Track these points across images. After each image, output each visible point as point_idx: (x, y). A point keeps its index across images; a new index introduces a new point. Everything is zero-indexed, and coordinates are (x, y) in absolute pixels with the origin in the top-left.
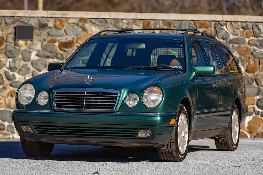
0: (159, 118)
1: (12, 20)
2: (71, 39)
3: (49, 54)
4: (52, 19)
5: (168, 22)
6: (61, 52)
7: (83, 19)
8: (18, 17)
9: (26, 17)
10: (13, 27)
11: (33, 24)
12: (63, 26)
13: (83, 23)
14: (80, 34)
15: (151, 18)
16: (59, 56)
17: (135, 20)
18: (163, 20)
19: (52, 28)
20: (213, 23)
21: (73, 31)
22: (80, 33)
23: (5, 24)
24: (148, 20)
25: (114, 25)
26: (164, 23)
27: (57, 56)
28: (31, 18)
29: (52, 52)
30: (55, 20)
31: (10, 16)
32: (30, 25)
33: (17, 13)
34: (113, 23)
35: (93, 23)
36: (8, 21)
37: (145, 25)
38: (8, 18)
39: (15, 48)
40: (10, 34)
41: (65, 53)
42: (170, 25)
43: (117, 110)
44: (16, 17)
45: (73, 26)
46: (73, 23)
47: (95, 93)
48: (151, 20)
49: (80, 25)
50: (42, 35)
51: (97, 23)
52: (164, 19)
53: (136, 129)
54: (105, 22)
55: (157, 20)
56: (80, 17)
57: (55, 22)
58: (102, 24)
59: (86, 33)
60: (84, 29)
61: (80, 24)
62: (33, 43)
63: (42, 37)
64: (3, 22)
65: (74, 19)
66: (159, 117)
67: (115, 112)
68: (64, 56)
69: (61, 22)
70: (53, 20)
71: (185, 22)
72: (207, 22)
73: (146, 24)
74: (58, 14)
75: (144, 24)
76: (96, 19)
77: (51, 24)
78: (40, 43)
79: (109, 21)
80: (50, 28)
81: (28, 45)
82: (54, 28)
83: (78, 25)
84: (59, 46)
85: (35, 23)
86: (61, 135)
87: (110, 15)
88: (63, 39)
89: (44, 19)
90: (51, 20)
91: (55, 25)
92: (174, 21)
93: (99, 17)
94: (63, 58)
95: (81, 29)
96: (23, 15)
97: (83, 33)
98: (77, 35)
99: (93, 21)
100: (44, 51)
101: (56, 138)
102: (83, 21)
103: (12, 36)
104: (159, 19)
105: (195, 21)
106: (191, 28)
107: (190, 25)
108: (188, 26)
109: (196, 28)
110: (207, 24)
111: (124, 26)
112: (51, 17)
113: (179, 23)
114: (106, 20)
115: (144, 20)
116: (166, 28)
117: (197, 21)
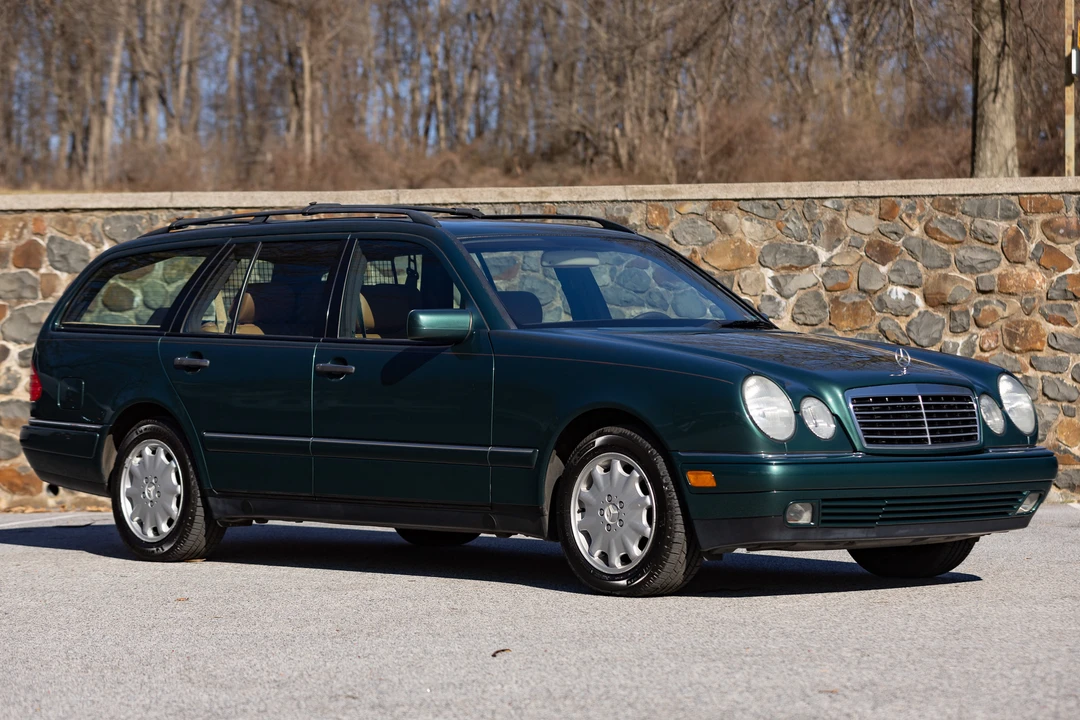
3: (629, 296)
4: (640, 204)
6: (662, 289)
7: (720, 202)
8: (552, 202)
9: (572, 202)
12: (668, 223)
13: (719, 214)
14: (711, 241)
15: (900, 194)
16: (656, 299)
17: (855, 200)
18: (933, 196)
19: (638, 229)
20: (1074, 197)
21: (693, 235)
22: (712, 237)
24: (893, 199)
25: (800, 215)
26: (936, 204)
27: (650, 300)
28: (588, 205)
29: (637, 292)
30: (647, 208)
31: (532, 203)
33: (549, 194)
34: (799, 209)
35: (747, 212)
37: (883, 211)
38: (529, 207)
39: (546, 282)
41: (671, 292)
42: (953, 207)
44: (547, 204)
45: (694, 222)
46: (693, 213)
48: (901, 197)
49: (711, 219)
51: (755, 211)
52: (933, 193)
54: (776, 206)
55: (916, 196)
56: (710, 197)
57: (647, 212)
58: (770, 213)
59: (727, 238)
60: (723, 228)
61: (712, 215)
65: (697, 203)
68: (669, 301)
70: (642, 207)
71: (993, 198)
72: (1055, 197)
73: (885, 208)
74: (654, 192)
75: (881, 209)
76: (753, 199)
77: (635, 218)
79: (786, 204)
82: (645, 228)
83: (707, 218)
87: (789, 189)
89: (618, 206)
90: (637, 208)
91: (647, 219)
92: (962, 199)
93: (760, 197)
95: (714, 228)
96: (566, 198)
97: (720, 238)
98: (704, 244)
99: (746, 206)
100: (618, 287)
102: (718, 207)
104: (920, 194)
105: (1022, 194)
106: (1011, 214)
107: (1009, 205)
108: (1002, 209)
109: (1026, 213)
110: (1057, 201)
111: (828, 216)
112: (635, 201)
113: (977, 203)
114: (779, 202)
115: (879, 197)
116: (940, 215)
117: (1027, 193)
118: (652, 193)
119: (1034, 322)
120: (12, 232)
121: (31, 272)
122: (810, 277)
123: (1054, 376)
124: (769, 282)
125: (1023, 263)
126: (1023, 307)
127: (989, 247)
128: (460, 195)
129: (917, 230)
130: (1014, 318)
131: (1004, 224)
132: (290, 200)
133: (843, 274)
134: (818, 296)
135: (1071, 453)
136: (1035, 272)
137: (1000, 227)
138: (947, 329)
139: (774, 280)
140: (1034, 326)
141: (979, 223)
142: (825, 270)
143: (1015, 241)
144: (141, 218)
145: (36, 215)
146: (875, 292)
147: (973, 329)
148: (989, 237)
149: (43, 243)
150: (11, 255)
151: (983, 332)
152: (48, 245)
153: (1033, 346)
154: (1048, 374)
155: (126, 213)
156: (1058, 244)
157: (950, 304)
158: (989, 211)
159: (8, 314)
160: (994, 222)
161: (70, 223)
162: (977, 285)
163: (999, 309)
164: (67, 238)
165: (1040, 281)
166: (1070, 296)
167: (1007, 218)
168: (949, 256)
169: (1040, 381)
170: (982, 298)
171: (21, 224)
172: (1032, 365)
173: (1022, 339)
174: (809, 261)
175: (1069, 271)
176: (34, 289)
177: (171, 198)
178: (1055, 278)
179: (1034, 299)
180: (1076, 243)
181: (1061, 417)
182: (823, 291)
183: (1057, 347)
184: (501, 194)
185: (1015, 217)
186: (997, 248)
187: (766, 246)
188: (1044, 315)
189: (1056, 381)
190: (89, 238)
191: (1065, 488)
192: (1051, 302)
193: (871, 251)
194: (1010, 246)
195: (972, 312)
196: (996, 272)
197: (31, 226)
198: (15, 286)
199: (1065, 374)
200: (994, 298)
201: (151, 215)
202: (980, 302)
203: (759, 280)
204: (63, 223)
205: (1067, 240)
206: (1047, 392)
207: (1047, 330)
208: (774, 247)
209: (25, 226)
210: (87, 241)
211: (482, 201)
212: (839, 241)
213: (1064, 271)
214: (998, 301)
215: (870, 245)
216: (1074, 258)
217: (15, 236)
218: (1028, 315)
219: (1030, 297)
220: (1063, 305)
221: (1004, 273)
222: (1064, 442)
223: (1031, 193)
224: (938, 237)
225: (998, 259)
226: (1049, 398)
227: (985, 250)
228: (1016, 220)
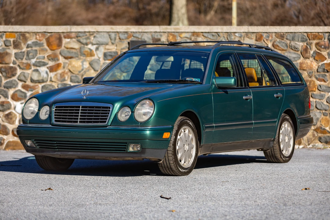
0: (148, 132)
1: (126, 35)
4: (165, 33)
5: (281, 34)
7: (196, 33)
8: (131, 32)
9: (139, 32)
10: (127, 43)
11: (146, 39)
12: (176, 40)
13: (196, 37)
15: (263, 31)
17: (247, 33)
18: (276, 33)
20: (327, 34)
23: (119, 40)
24: (261, 33)
25: (226, 39)
26: (277, 35)
28: (145, 33)
30: (168, 34)
31: (124, 32)
32: (144, 40)
33: (130, 29)
34: (226, 36)
35: (206, 37)
36: (122, 36)
37: (257, 38)
38: (122, 34)
39: (130, 63)
40: (124, 48)
42: (283, 37)
43: (109, 124)
44: (129, 33)
46: (186, 37)
47: (90, 107)
48: (264, 33)
51: (209, 37)
52: (276, 31)
53: (126, 143)
54: (217, 35)
55: (269, 33)
56: (192, 31)
57: (168, 36)
58: (215, 38)
61: (193, 38)
64: (118, 38)
65: (187, 33)
66: (149, 130)
67: (107, 126)
69: (174, 36)
70: (166, 34)
71: (298, 34)
72: (320, 34)
73: (258, 37)
74: (171, 29)
75: (256, 37)
76: (209, 32)
77: (163, 39)
79: (221, 34)
80: (163, 42)
82: (167, 42)
83: (191, 39)
85: (148, 38)
86: (59, 150)
87: (222, 29)
89: (157, 34)
90: (164, 35)
91: (168, 39)
92: (286, 34)
93: (211, 31)
96: (137, 31)
99: (205, 34)
101: (55, 152)
102: (195, 35)
104: (271, 32)
105: (308, 32)
106: (304, 40)
107: (303, 37)
108: (301, 38)
109: (310, 40)
111: (237, 39)
112: (163, 32)
113: (292, 35)
114: (219, 34)
115: (256, 33)
116: (278, 40)
117: (310, 33)
118: (170, 29)
119: (313, 81)
123: (320, 101)
125: (309, 58)
126: (309, 75)
127: (296, 52)
128: (95, 28)
129: (270, 45)
130: (305, 79)
131: (301, 44)
132: (28, 29)
135: (326, 130)
136: (313, 62)
137: (300, 45)
140: (313, 82)
141: (293, 43)
143: (306, 50)
148: (296, 49)
153: (313, 90)
154: (318, 100)
156: (321, 51)
157: (282, 74)
158: (296, 38)
160: (298, 43)
165: (315, 65)
166: (326, 71)
167: (303, 41)
169: (315, 103)
173: (308, 87)
175: (325, 62)
178: (320, 64)
179: (313, 72)
180: (328, 51)
181: (322, 116)
183: (321, 90)
184: (112, 28)
185: (305, 41)
186: (299, 53)
188: (316, 78)
189: (322, 104)
191: (324, 142)
192: (319, 73)
194: (304, 52)
196: (299, 61)
199: (324, 100)
205: (325, 50)
206: (318, 106)
207: (317, 84)
211: (104, 31)
213: (323, 61)
216: (327, 57)
218: (311, 77)
219: (311, 71)
220: (323, 74)
221: (302, 62)
222: (324, 125)
223: (312, 33)
224: (278, 48)
225: (299, 57)
226: (318, 109)
227: (295, 53)
228: (306, 42)
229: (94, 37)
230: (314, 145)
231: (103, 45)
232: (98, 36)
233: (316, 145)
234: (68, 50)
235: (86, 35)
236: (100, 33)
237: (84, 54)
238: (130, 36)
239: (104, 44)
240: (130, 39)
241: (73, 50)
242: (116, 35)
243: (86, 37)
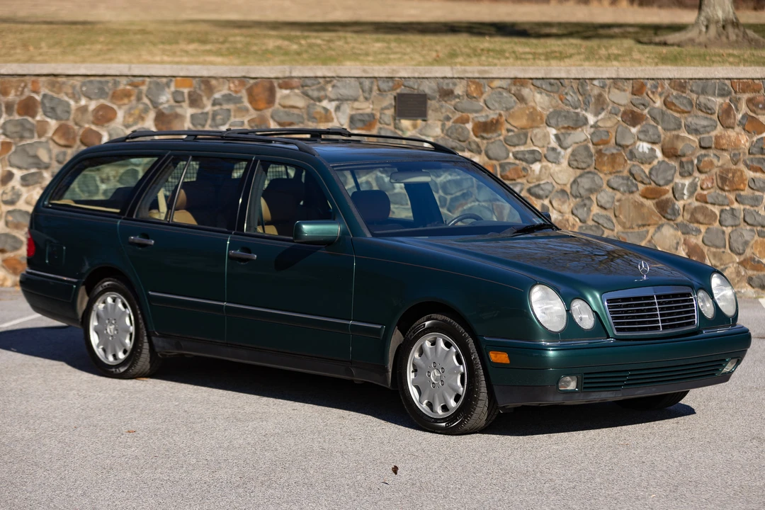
1: (391, 84)
2: (495, 117)
3: (455, 144)
4: (462, 80)
5: (681, 82)
6: (477, 140)
7: (519, 80)
8: (400, 78)
9: (414, 78)
10: (393, 97)
11: (427, 91)
12: (482, 94)
13: (519, 88)
14: (513, 107)
15: (647, 77)
16: (474, 146)
17: (616, 81)
18: (670, 79)
19: (461, 98)
21: (500, 102)
22: (513, 104)
23: (378, 92)
24: (642, 80)
25: (576, 90)
26: (673, 84)
27: (469, 147)
28: (426, 80)
29: (460, 141)
30: (468, 83)
31: (387, 78)
32: (422, 93)
33: (398, 72)
34: (575, 86)
35: (538, 87)
36: (384, 86)
37: (635, 89)
38: (384, 81)
39: (396, 132)
40: (386, 108)
41: (485, 141)
42: (685, 87)
44: (397, 79)
45: (500, 93)
46: (500, 87)
48: (648, 79)
49: (513, 92)
50: (443, 110)
51: (544, 87)
52: (671, 77)
54: (559, 84)
55: (658, 79)
56: (512, 76)
57: (468, 85)
58: (555, 88)
59: (523, 105)
60: (521, 99)
61: (514, 89)
62: (427, 124)
63: (442, 113)
64: (375, 88)
65: (503, 80)
68: (483, 148)
69: (479, 86)
70: (464, 82)
71: (713, 81)
72: (757, 81)
73: (636, 86)
74: (473, 72)
75: (633, 87)
76: (543, 79)
77: (459, 90)
78: (439, 123)
79: (566, 82)
80: (458, 97)
81: (419, 127)
82: (465, 97)
83: (510, 91)
84: (473, 130)
85: (430, 88)
87: (569, 72)
88: (482, 116)
89: (447, 81)
90: (460, 82)
91: (467, 91)
92: (691, 81)
93: (548, 76)
94: (481, 151)
95: (514, 98)
96: (410, 75)
97: (519, 105)
98: (507, 109)
99: (538, 83)
100: (447, 137)
102: (518, 84)
103: (391, 112)
104: (661, 77)
105: (733, 79)
106: (725, 93)
107: (724, 87)
108: (719, 89)
109: (736, 92)
110: (757, 84)
111: (596, 92)
112: (459, 78)
113: (701, 85)
114: (562, 81)
115: (632, 79)
116: (675, 93)
117: (737, 79)
118: (471, 72)
119: (739, 170)
120: (17, 90)
121: (30, 119)
122: (583, 134)
123: (752, 209)
124: (553, 138)
125: (733, 128)
126: (732, 159)
127: (709, 116)
128: (335, 71)
129: (659, 103)
130: (725, 167)
131: (719, 100)
132: (214, 71)
133: (606, 133)
134: (587, 148)
135: (762, 263)
136: (741, 134)
137: (717, 102)
138: (678, 174)
139: (557, 136)
140: (739, 173)
141: (702, 99)
142: (592, 130)
143: (727, 112)
144: (107, 82)
145: (34, 78)
146: (627, 146)
147: (696, 174)
148: (709, 109)
149: (38, 98)
150: (16, 107)
151: (703, 176)
152: (42, 99)
153: (738, 187)
154: (748, 207)
155: (98, 79)
156: (757, 115)
157: (680, 156)
158: (710, 90)
159: (13, 148)
160: (713, 99)
161: (57, 85)
162: (700, 143)
163: (715, 161)
164: (55, 95)
165: (745, 141)
167: (722, 95)
168: (681, 122)
169: (742, 212)
170: (703, 152)
171: (22, 85)
172: (736, 200)
173: (730, 182)
174: (581, 123)
176: (31, 131)
177: (130, 69)
178: (755, 139)
179: (740, 154)
181: (756, 237)
182: (590, 145)
183: (755, 188)
184: (365, 70)
185: (727, 95)
186: (715, 117)
187: (551, 113)
188: (747, 166)
189: (755, 214)
190: (71, 95)
191: (756, 286)
192: (752, 156)
193: (625, 117)
194: (724, 115)
195: (696, 162)
196: (713, 134)
197: (30, 86)
198: (18, 129)
199: (760, 207)
200: (711, 152)
201: (115, 81)
202: (701, 155)
203: (546, 136)
204: (52, 85)
205: (764, 112)
206: (747, 219)
207: (748, 176)
208: (557, 113)
209: (25, 86)
210: (70, 98)
211: (350, 74)
212: (603, 109)
213: (761, 134)
214: (715, 155)
215: (625, 113)
217: (18, 93)
218: (736, 164)
219: (737, 152)
220: (760, 158)
221: (719, 135)
222: (758, 255)
223: (740, 79)
224: (673, 108)
225: (715, 124)
226: (748, 224)
227: (707, 118)
228: (729, 98)
229: (334, 86)
230: (739, 292)
231: (349, 102)
232: (339, 84)
233: (743, 291)
234: (286, 110)
235: (319, 83)
236: (344, 79)
237: (314, 118)
238: (399, 86)
239: (350, 100)
240: (398, 91)
241: (296, 111)
242: (372, 83)
243: (319, 86)
